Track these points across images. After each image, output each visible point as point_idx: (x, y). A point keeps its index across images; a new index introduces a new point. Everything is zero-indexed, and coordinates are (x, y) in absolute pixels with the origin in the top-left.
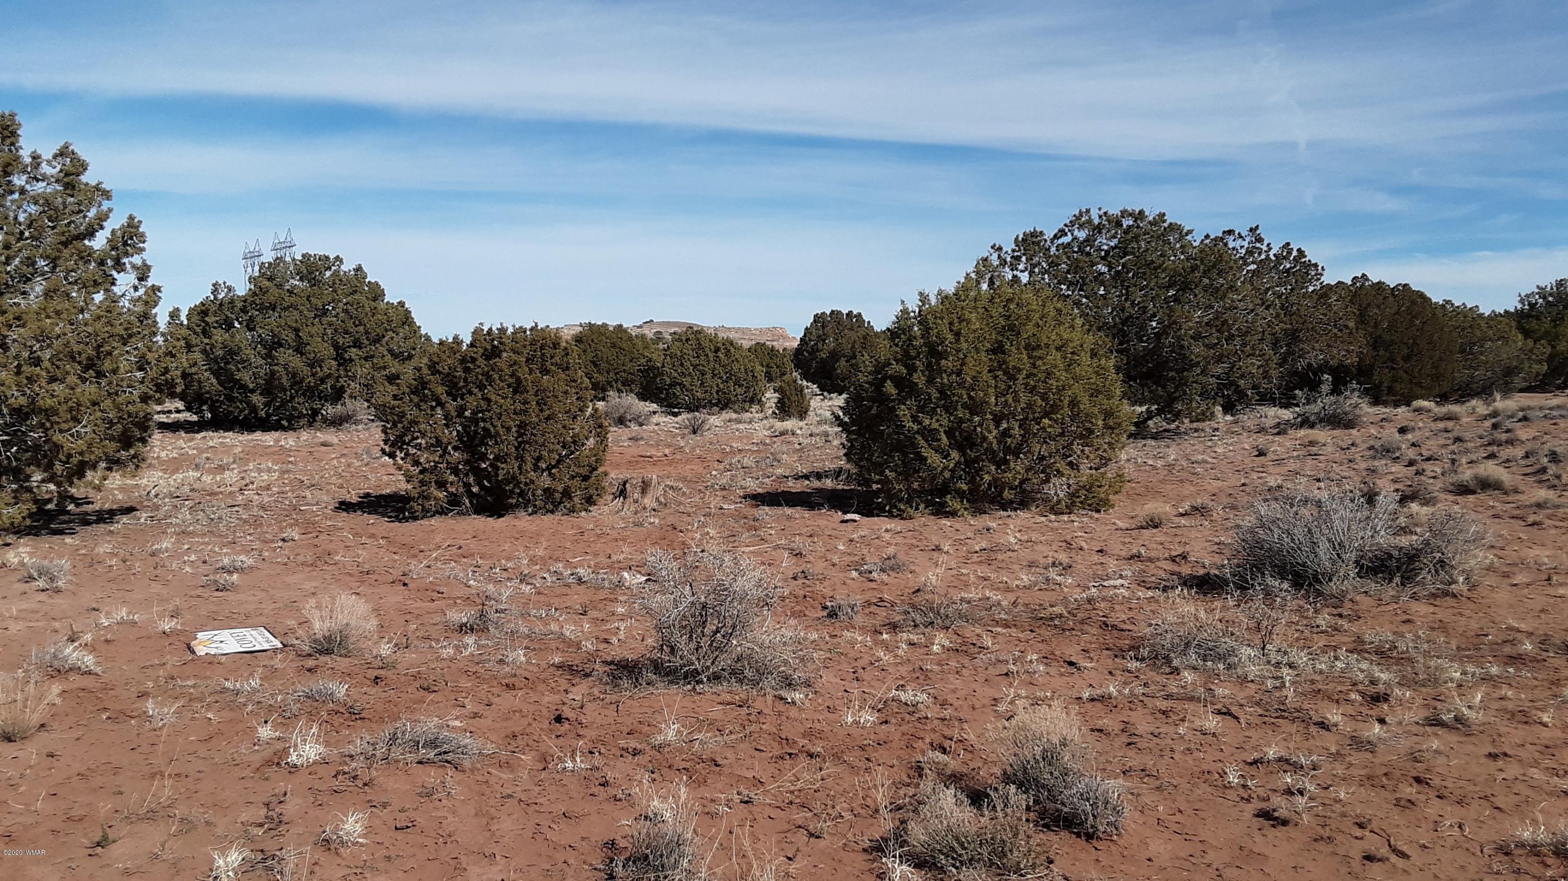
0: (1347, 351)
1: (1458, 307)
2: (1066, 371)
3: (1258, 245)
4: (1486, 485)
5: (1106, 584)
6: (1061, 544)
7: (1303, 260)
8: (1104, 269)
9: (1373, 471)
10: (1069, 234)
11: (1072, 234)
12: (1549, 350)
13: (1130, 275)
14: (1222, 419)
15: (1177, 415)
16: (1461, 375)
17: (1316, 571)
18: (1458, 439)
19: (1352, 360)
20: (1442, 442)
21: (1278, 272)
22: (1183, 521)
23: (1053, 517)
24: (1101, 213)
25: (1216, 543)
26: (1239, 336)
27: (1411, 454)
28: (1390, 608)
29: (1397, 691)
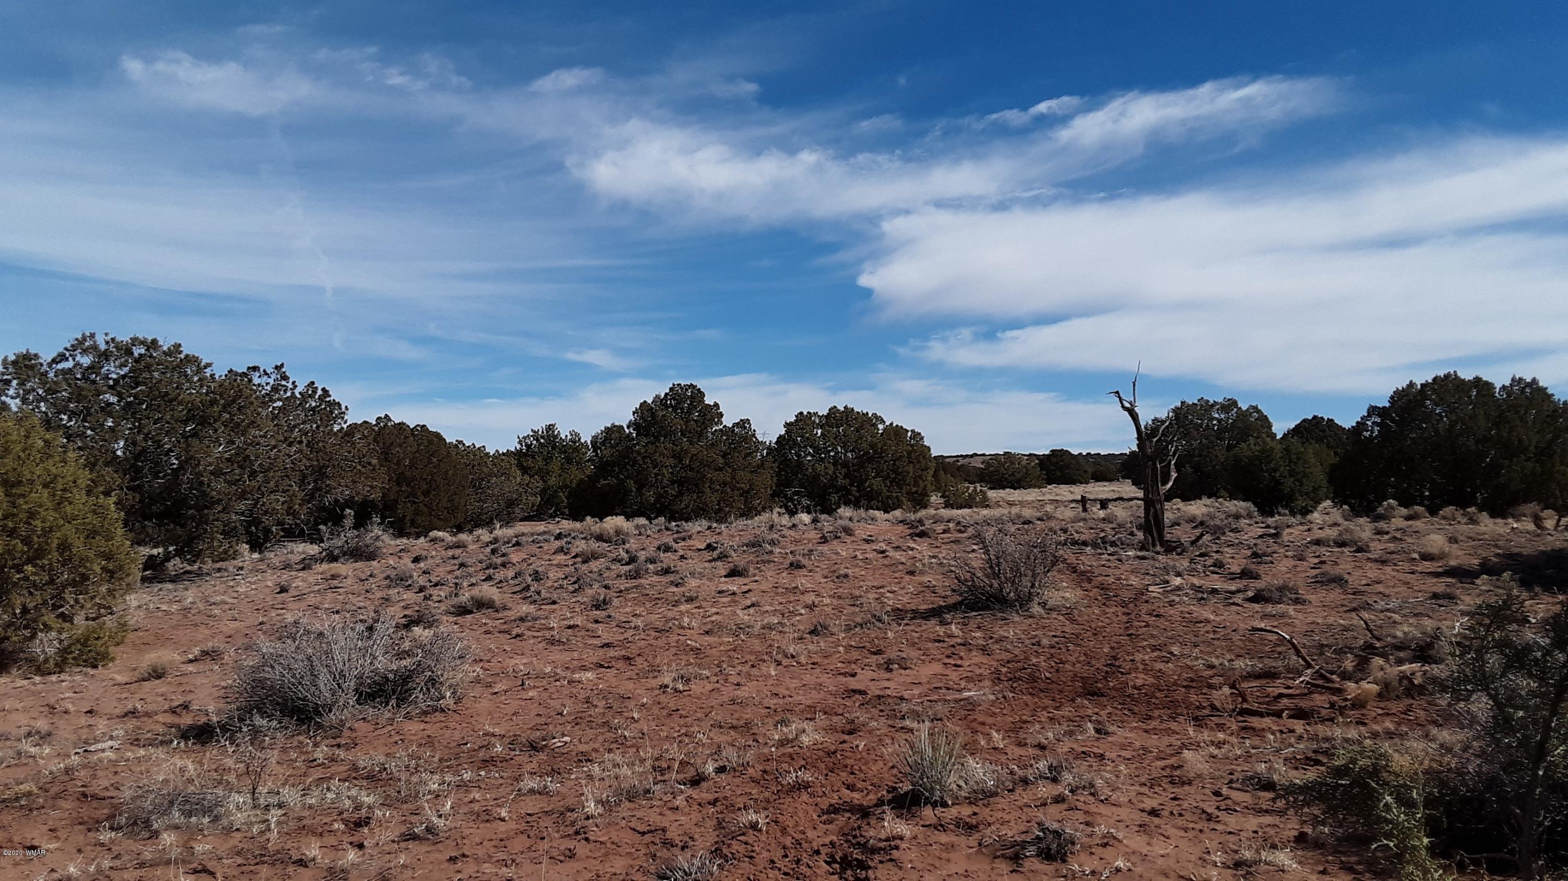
0: (371, 487)
1: (469, 447)
2: (55, 510)
3: (284, 383)
4: (481, 604)
5: (92, 748)
6: (42, 709)
7: (328, 399)
8: (114, 399)
9: (387, 600)
10: (70, 359)
11: (74, 360)
12: (541, 484)
13: (144, 407)
14: (247, 556)
15: (198, 556)
16: (473, 507)
17: (316, 704)
18: (462, 565)
19: (376, 495)
20: (449, 568)
21: (304, 409)
22: (191, 668)
23: (38, 679)
24: (108, 338)
25: (223, 688)
26: (262, 472)
27: (422, 581)
28: (385, 730)
29: (379, 813)
